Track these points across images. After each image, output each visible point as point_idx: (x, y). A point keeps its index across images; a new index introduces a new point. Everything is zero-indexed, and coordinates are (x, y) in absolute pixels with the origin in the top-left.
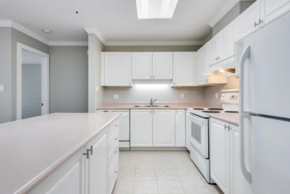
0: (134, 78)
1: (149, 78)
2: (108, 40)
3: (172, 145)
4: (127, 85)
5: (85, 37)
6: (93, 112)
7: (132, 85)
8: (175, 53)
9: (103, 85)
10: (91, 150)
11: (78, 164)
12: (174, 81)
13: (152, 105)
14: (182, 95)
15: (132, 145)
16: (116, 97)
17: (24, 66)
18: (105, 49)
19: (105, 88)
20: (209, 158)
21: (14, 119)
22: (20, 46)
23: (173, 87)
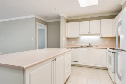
0: (81, 33)
1: (88, 33)
2: (69, 17)
3: (99, 66)
4: (77, 37)
5: (59, 17)
6: (62, 48)
7: (80, 37)
8: (101, 20)
9: (67, 37)
10: (56, 60)
11: (51, 63)
12: (101, 35)
13: (89, 46)
14: (107, 42)
15: (79, 64)
16: (73, 42)
17: (39, 30)
18: (68, 21)
19: (68, 38)
20: (115, 73)
21: (36, 49)
22: (38, 23)
23: (101, 37)
